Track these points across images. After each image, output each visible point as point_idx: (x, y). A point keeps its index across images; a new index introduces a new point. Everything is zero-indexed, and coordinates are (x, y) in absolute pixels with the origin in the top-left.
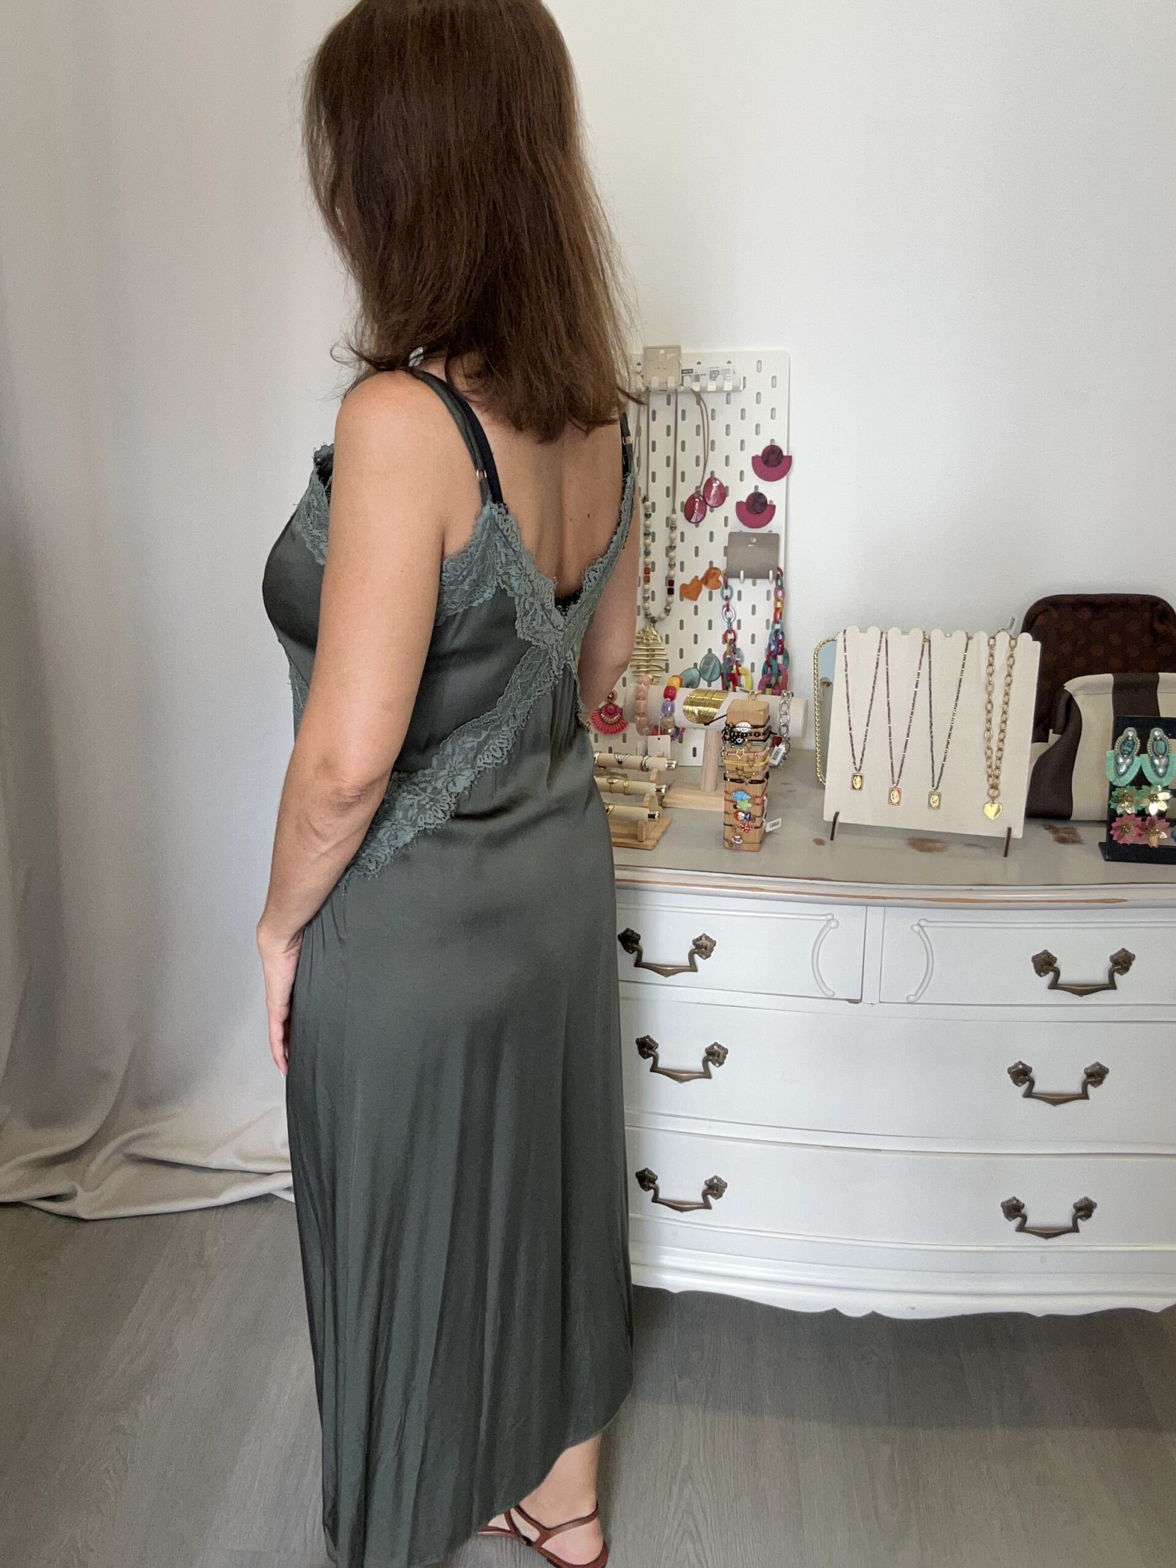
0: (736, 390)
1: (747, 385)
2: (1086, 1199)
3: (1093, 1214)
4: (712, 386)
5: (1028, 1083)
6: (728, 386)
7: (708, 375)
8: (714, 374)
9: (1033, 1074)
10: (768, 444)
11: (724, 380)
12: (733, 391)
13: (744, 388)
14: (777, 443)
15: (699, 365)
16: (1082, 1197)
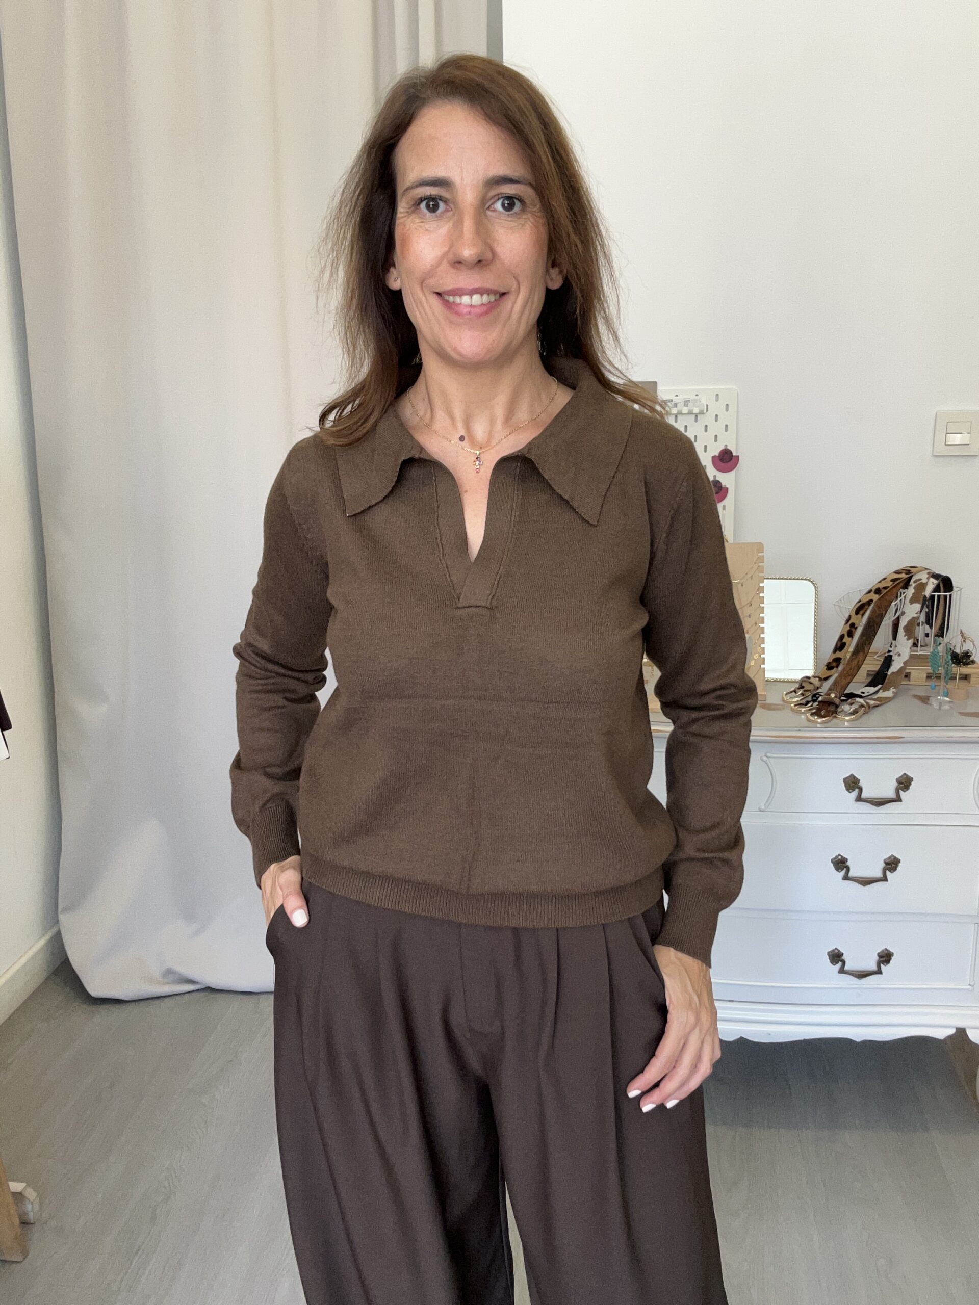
0: (702, 413)
1: (709, 409)
2: (886, 949)
3: (891, 962)
4: (685, 410)
5: (845, 869)
6: (696, 411)
7: (682, 404)
8: (686, 403)
9: (849, 863)
10: (723, 448)
11: (694, 406)
12: (700, 413)
13: (707, 411)
14: (729, 448)
15: (677, 397)
16: (883, 948)
